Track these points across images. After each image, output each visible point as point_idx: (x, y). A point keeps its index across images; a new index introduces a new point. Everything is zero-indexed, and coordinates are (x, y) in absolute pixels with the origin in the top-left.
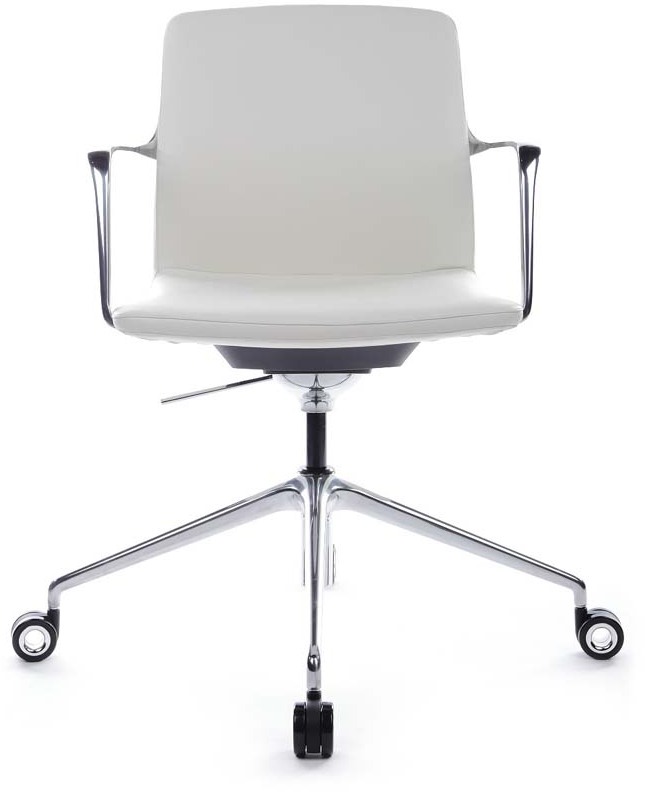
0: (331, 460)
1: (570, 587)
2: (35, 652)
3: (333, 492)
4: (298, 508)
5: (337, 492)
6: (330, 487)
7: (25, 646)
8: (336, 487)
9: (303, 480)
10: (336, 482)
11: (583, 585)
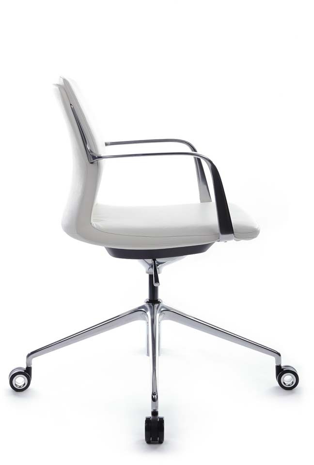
0: (160, 296)
1: (273, 356)
2: (20, 387)
3: (162, 312)
4: (145, 319)
5: (164, 312)
6: (160, 310)
7: (16, 384)
8: (162, 309)
9: (147, 306)
10: (163, 307)
11: (279, 355)
